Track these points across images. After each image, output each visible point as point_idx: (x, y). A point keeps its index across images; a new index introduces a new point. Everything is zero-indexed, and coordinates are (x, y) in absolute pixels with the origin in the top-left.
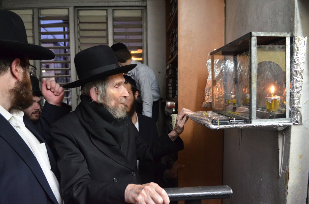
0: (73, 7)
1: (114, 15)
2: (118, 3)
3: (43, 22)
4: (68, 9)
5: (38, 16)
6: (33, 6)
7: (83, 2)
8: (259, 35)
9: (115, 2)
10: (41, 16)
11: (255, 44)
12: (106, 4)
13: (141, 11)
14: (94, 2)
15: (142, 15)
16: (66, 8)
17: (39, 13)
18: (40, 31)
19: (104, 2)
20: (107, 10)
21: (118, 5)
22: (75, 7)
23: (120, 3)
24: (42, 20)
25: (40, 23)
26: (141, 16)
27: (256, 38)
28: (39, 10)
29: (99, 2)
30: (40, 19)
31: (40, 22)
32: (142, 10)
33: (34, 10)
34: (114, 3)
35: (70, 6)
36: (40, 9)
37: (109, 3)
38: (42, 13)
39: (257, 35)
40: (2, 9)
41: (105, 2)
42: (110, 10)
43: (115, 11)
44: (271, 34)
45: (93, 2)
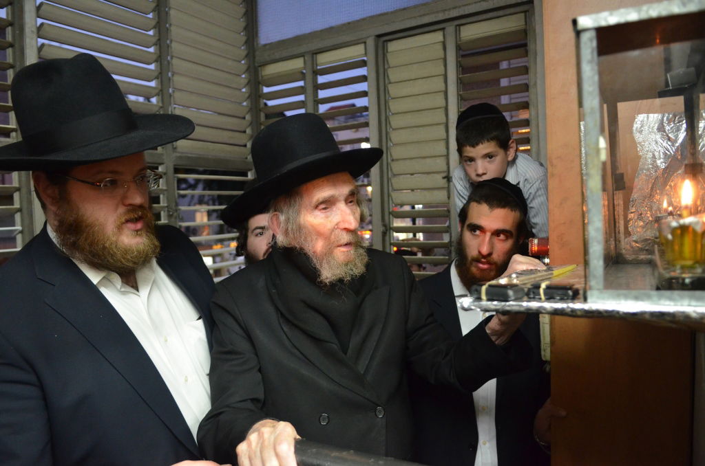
0: (373, 37)
1: (460, 38)
2: (466, 8)
3: (322, 79)
4: (365, 43)
5: (313, 67)
6: (302, 49)
7: (394, 22)
8: (603, 24)
9: (460, 7)
10: (319, 68)
11: (592, 52)
12: (441, 17)
13: (523, 15)
14: (415, 17)
15: (526, 24)
16: (362, 43)
17: (314, 63)
18: (317, 97)
19: (434, 13)
20: (443, 29)
21: (467, 13)
22: (379, 36)
23: (470, 7)
24: (321, 75)
25: (317, 82)
26: (523, 27)
27: (593, 34)
28: (315, 55)
29: (424, 15)
30: (316, 73)
31: (317, 79)
32: (525, 12)
33: (306, 58)
34: (457, 10)
35: (368, 37)
36: (316, 53)
37: (447, 13)
38: (319, 62)
39: (596, 25)
40: (257, 65)
41: (437, 12)
42: (450, 28)
43: (462, 28)
44: (647, 11)
45: (411, 18)
